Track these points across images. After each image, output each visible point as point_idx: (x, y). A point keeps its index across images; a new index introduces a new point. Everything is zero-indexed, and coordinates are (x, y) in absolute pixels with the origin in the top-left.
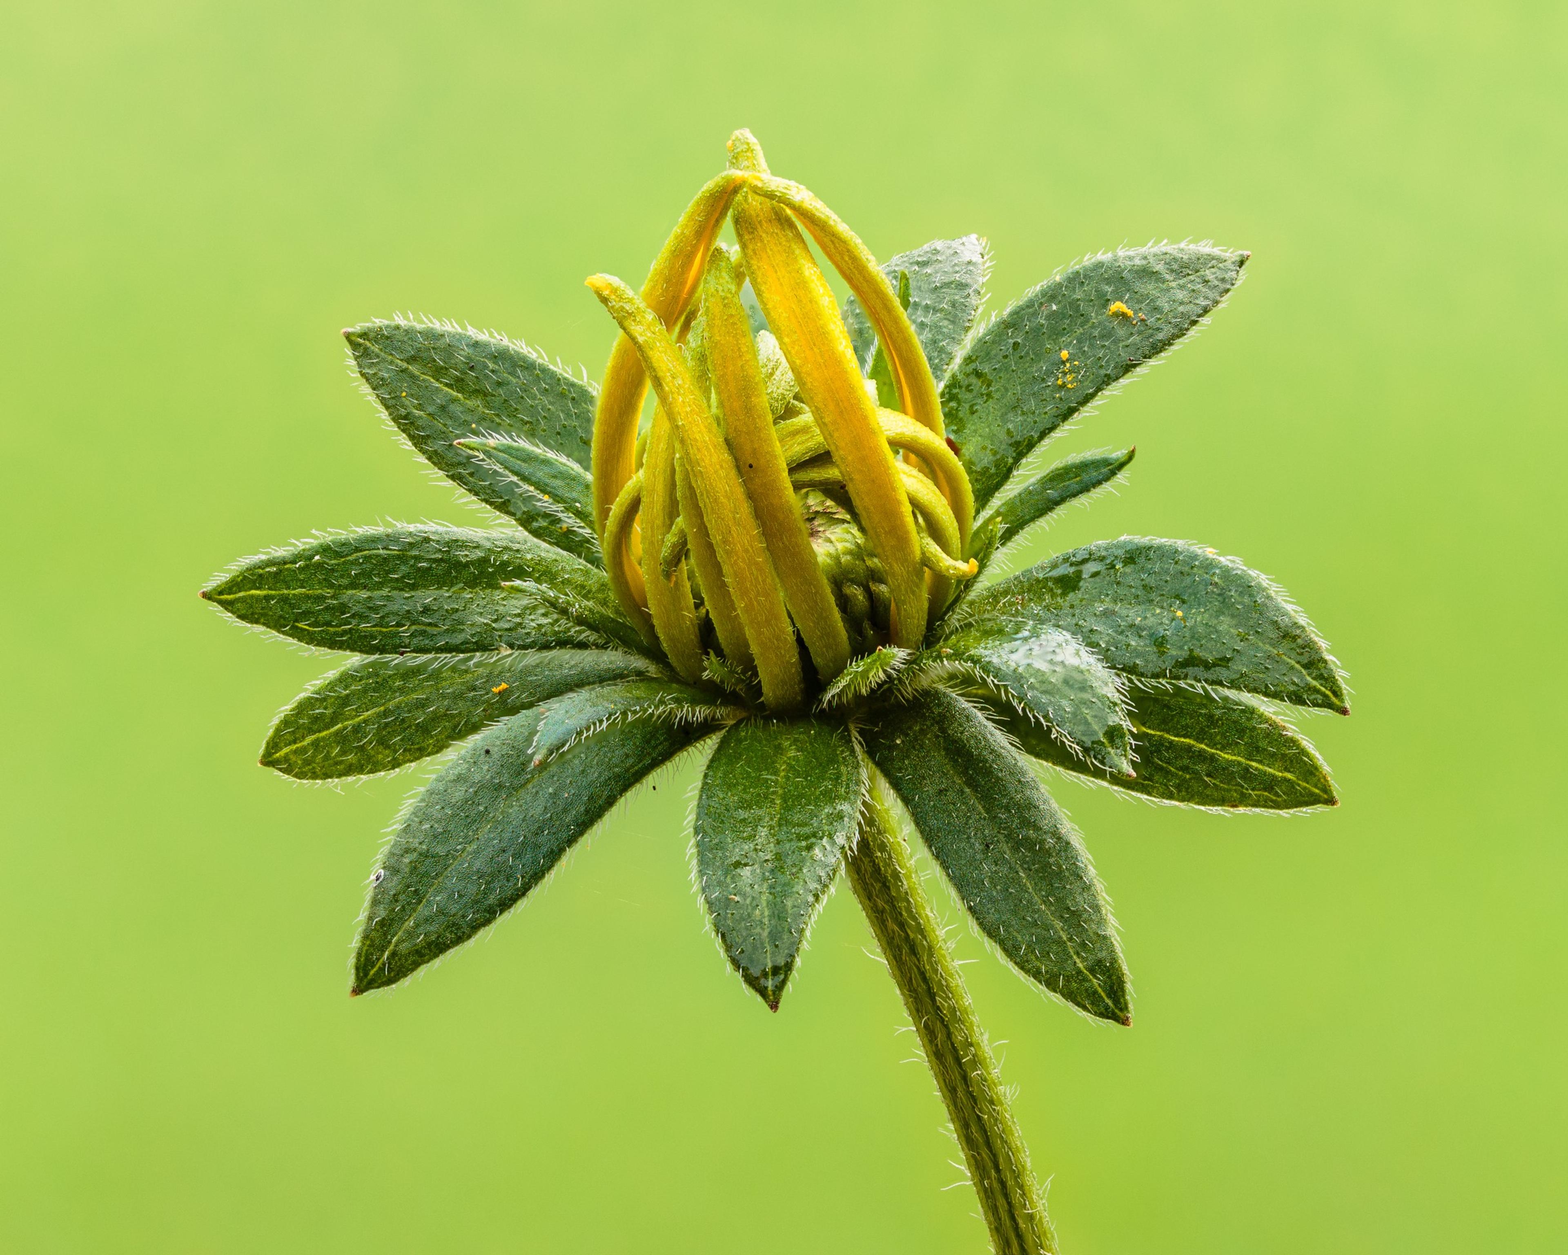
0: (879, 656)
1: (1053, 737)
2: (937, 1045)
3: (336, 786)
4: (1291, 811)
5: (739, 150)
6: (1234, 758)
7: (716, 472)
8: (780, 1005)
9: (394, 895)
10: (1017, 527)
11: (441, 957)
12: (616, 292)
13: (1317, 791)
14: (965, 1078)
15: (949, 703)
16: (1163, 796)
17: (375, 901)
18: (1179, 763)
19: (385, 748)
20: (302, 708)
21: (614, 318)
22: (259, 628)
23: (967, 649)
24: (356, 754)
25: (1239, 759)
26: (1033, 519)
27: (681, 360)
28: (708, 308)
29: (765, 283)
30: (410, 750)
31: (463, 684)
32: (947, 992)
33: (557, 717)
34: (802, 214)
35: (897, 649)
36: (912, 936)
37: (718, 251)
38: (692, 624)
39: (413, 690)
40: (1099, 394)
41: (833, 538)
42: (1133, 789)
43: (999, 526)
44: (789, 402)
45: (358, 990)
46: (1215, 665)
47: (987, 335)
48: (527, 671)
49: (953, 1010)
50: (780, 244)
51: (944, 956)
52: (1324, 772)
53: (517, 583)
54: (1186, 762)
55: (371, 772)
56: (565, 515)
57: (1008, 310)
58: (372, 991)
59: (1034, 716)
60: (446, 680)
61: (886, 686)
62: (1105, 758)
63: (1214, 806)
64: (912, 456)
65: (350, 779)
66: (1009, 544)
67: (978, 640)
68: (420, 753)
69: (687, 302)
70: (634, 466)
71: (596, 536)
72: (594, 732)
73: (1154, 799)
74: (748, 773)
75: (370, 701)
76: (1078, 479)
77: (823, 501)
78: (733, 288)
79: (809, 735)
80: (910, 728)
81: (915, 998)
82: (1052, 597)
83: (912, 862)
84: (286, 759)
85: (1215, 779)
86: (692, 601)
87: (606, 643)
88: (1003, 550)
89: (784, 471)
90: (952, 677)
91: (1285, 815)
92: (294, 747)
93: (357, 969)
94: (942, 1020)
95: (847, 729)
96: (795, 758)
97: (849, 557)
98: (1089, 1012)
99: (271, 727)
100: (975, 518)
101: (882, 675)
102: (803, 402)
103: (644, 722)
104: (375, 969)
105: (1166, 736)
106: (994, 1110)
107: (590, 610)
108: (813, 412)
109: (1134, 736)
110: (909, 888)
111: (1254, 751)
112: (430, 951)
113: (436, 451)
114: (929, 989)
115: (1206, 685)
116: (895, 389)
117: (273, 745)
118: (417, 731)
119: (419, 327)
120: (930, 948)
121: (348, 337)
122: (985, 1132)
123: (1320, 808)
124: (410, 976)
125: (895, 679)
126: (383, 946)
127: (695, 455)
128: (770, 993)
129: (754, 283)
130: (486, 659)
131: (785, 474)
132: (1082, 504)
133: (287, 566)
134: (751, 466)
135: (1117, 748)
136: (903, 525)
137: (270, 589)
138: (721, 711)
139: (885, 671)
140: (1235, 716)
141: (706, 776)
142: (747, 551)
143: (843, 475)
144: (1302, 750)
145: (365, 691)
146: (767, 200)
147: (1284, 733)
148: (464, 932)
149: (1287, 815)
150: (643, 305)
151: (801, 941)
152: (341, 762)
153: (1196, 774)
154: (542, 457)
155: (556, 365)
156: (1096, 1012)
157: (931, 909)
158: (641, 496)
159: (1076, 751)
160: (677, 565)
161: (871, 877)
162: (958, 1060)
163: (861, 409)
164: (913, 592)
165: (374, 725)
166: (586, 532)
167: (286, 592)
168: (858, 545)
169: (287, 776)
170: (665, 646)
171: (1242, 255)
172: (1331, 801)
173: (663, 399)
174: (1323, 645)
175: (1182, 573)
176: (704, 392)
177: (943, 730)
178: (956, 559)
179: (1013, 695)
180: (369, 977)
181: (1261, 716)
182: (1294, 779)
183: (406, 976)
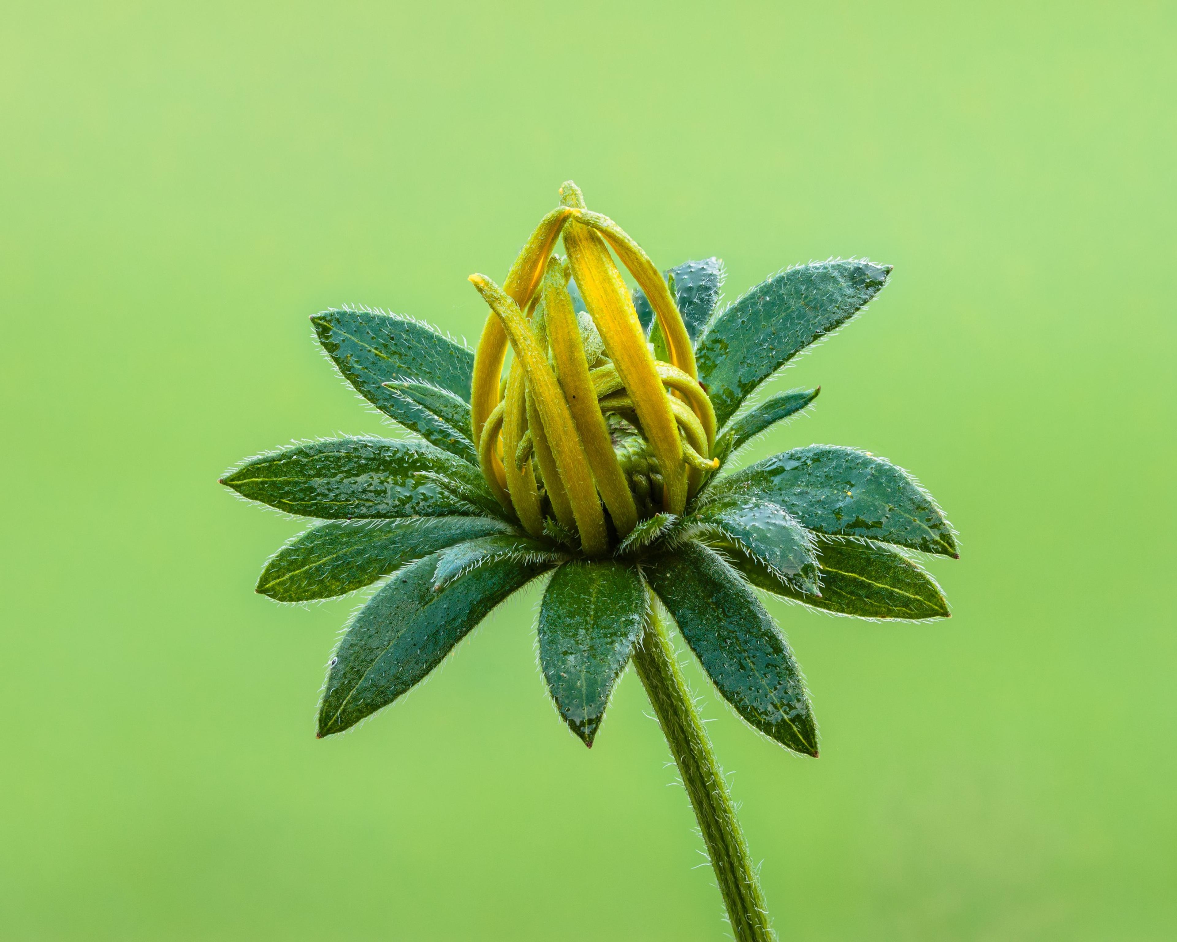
0: (657, 519)
1: (769, 571)
2: (690, 774)
3: (305, 606)
4: (920, 620)
5: (567, 194)
6: (883, 586)
7: (552, 401)
8: (594, 744)
9: (344, 674)
10: (744, 438)
11: (375, 713)
12: (487, 285)
13: (936, 608)
14: (708, 795)
15: (701, 551)
16: (838, 611)
17: (332, 678)
18: (849, 589)
19: (336, 581)
20: (283, 555)
21: (487, 301)
22: (258, 503)
23: (713, 515)
24: (317, 585)
25: (887, 586)
26: (754, 433)
27: (529, 328)
28: (546, 295)
29: (583, 279)
30: (353, 582)
31: (386, 540)
32: (697, 740)
33: (450, 559)
34: (607, 235)
35: (668, 515)
36: (675, 703)
37: (554, 259)
38: (536, 500)
39: (355, 544)
40: (797, 353)
41: (626, 445)
42: (818, 606)
43: (733, 436)
44: (598, 357)
45: (321, 734)
46: (872, 526)
47: (724, 316)
48: (427, 531)
49: (701, 751)
50: (593, 254)
51: (695, 716)
52: (941, 595)
53: (424, 473)
54: (852, 588)
55: (328, 596)
56: (453, 430)
57: (738, 300)
58: (330, 735)
59: (757, 558)
60: (376, 537)
61: (660, 540)
62: (802, 585)
63: (870, 617)
64: (677, 392)
65: (314, 601)
66: (739, 449)
67: (720, 509)
68: (360, 584)
69: (532, 292)
70: (498, 399)
71: (473, 444)
72: (473, 568)
73: (831, 612)
74: (572, 595)
75: (327, 551)
76: (783, 407)
77: (620, 422)
78: (563, 282)
79: (611, 572)
80: (676, 567)
81: (676, 743)
82: (766, 483)
83: (676, 655)
84: (273, 588)
85: (871, 600)
86: (536, 485)
87: (480, 512)
88: (735, 453)
89: (595, 400)
90: (702, 534)
91: (916, 622)
92: (278, 581)
93: (320, 721)
94: (694, 758)
95: (635, 567)
96: (603, 586)
97: (636, 457)
98: (792, 748)
99: (263, 568)
100: (717, 432)
101: (658, 531)
102: (608, 357)
103: (505, 562)
104: (332, 721)
105: (840, 572)
106: (726, 816)
107: (470, 491)
108: (614, 362)
109: (821, 571)
110: (673, 672)
111: (896, 581)
112: (367, 709)
113: (369, 391)
114: (686, 737)
115: (867, 539)
116: (666, 349)
117: (264, 580)
118: (357, 570)
119: (358, 312)
120: (687, 711)
121: (313, 320)
122: (721, 831)
123: (938, 618)
124: (354, 726)
125: (666, 535)
126: (337, 707)
127: (539, 390)
128: (587, 736)
129: (577, 279)
130: (403, 522)
131: (597, 402)
132: (786, 423)
133: (275, 463)
134: (574, 397)
135: (810, 578)
136: (672, 436)
137: (264, 477)
138: (553, 556)
139: (660, 530)
140: (884, 559)
141: (545, 597)
142: (571, 451)
143: (634, 403)
144: (927, 581)
145: (324, 545)
146: (585, 226)
147: (916, 570)
148: (389, 698)
149: (918, 623)
150: (504, 294)
151: (606, 703)
152: (308, 591)
153: (859, 596)
154: (438, 393)
155: (446, 336)
156: (796, 749)
157: (687, 686)
158: (503, 416)
159: (783, 580)
160: (526, 461)
161: (649, 664)
162: (703, 784)
163: (645, 360)
164: (679, 479)
165: (329, 566)
166: (467, 441)
167: (274, 479)
168: (642, 450)
169: (273, 600)
170: (519, 513)
171: (888, 268)
172: (946, 614)
173: (518, 354)
174: (943, 514)
175: (850, 468)
176: (544, 350)
177: (697, 568)
178: (705, 458)
179: (743, 544)
180: (328, 727)
181: (901, 559)
182: (922, 599)
183: (352, 725)
